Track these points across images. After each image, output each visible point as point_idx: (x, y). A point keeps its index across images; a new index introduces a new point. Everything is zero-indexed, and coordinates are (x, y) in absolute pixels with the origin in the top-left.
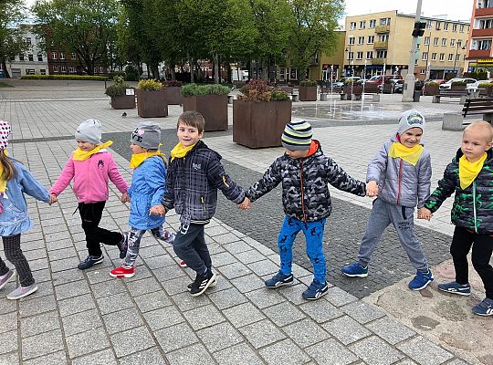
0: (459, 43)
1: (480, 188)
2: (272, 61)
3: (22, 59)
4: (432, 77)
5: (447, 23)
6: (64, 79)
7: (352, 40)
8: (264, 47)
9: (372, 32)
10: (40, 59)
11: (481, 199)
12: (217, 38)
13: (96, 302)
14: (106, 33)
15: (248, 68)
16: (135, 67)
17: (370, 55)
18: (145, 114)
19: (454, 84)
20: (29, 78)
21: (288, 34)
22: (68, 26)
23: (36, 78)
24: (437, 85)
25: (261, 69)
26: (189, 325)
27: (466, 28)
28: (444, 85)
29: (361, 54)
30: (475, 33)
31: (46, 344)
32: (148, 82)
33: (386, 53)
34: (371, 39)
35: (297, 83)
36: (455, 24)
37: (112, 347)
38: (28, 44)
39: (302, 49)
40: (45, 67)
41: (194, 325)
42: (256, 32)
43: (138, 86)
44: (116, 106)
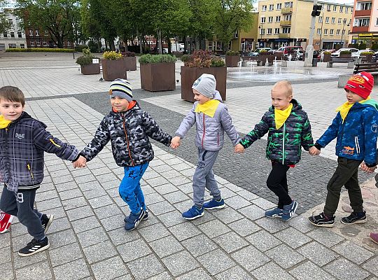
0: (345, 22)
1: (288, 129)
2: (203, 36)
3: (5, 36)
4: (325, 47)
5: (335, 6)
6: (39, 51)
7: (264, 20)
8: (197, 25)
9: (279, 13)
10: (20, 36)
11: (289, 137)
12: (160, 18)
13: (100, 222)
14: (72, 15)
15: (183, 42)
16: (96, 41)
17: (277, 31)
18: (109, 78)
19: (342, 53)
20: (12, 51)
21: (215, 15)
22: (41, 9)
23: (17, 51)
24: (329, 54)
25: (194, 42)
26: (174, 237)
27: (350, 9)
28: (334, 54)
29: (270, 31)
30: (357, 14)
31: (69, 254)
32: (110, 53)
33: (289, 29)
34: (278, 18)
35: (223, 53)
36: (342, 7)
37: (119, 255)
38: (10, 24)
39: (226, 27)
40: (24, 42)
41: (178, 237)
42: (191, 14)
43: (103, 56)
44: (85, 72)
